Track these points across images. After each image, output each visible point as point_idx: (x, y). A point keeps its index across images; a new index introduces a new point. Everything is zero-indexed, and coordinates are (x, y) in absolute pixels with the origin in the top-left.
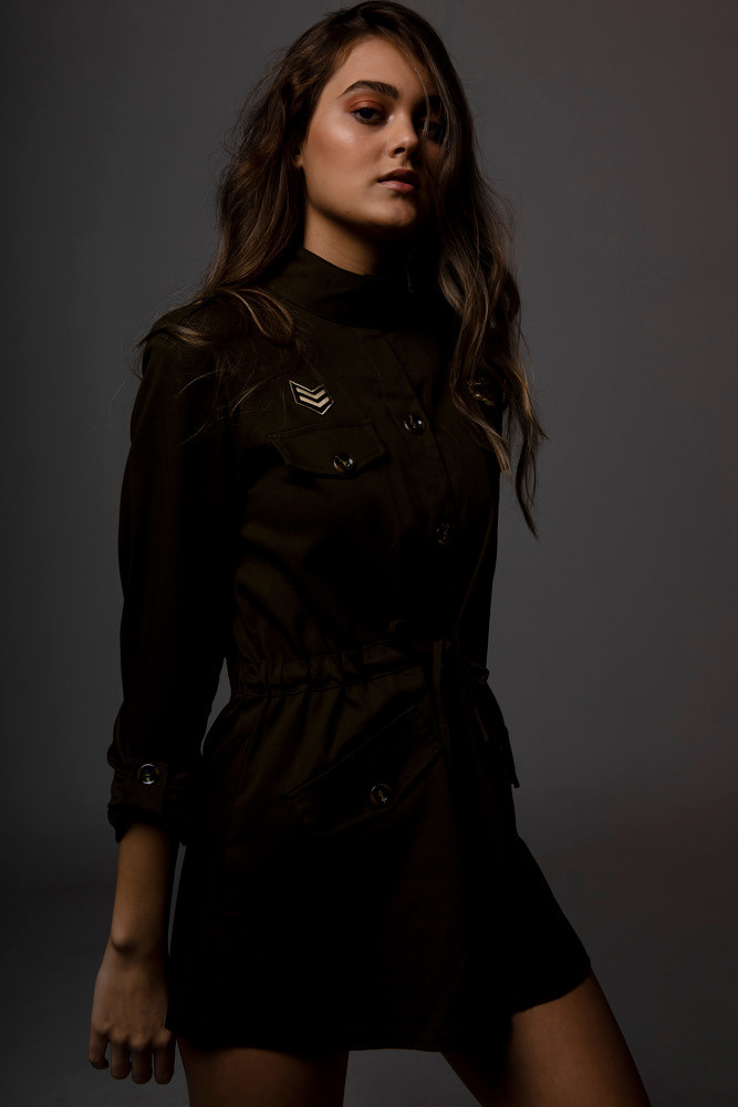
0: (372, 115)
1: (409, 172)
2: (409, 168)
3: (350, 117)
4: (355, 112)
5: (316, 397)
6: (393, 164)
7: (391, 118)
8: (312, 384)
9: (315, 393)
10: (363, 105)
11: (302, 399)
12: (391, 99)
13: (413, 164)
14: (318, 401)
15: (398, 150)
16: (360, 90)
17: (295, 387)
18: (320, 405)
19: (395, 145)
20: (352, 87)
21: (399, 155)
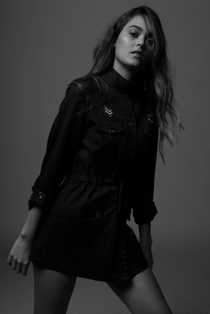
0: (135, 35)
1: (140, 51)
2: (140, 50)
3: (129, 34)
4: (130, 33)
5: (109, 111)
6: (136, 48)
7: (139, 36)
8: (109, 108)
9: (109, 110)
10: (133, 32)
11: (106, 111)
12: (140, 31)
13: (142, 49)
14: (110, 113)
15: (139, 45)
16: (133, 28)
17: (105, 108)
18: (110, 114)
19: (138, 44)
20: (131, 27)
21: (139, 46)
